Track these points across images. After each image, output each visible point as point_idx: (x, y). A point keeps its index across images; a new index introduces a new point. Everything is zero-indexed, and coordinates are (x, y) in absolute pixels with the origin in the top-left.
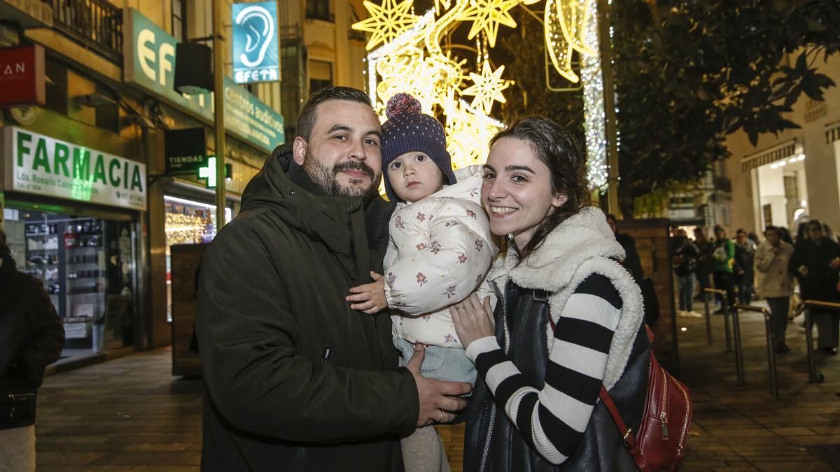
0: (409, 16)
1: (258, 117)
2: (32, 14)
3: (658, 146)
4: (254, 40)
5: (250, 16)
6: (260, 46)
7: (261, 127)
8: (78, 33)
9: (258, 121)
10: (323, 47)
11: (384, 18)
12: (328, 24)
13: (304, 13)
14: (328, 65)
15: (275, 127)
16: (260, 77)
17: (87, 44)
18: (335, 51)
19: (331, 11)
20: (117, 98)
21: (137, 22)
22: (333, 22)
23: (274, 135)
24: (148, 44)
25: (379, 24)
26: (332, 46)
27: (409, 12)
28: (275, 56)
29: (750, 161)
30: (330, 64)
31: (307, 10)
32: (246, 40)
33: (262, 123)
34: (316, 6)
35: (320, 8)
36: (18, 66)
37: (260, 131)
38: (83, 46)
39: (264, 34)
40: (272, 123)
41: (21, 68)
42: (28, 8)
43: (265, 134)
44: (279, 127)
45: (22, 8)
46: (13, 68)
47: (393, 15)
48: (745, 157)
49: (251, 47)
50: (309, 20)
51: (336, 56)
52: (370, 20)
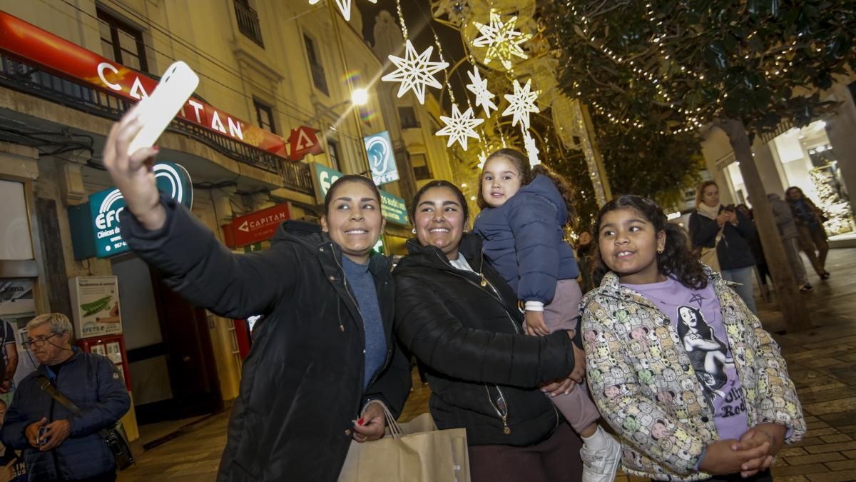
0: (471, 120)
1: (390, 204)
2: (274, 183)
3: (645, 173)
4: (379, 158)
5: (373, 144)
6: (383, 161)
7: (393, 210)
8: (290, 184)
9: (390, 206)
10: (418, 145)
11: (455, 125)
12: (417, 130)
13: (400, 126)
14: (422, 156)
15: (401, 207)
16: (387, 179)
17: (296, 189)
18: (425, 145)
19: (417, 120)
20: (315, 214)
21: (318, 169)
22: (420, 127)
23: (400, 212)
24: (325, 180)
25: (453, 129)
26: (422, 142)
27: (471, 118)
28: (393, 165)
29: (720, 164)
30: (424, 155)
31: (402, 124)
32: (374, 158)
33: (393, 207)
34: (406, 119)
35: (410, 120)
36: (281, 214)
37: (392, 212)
38: (294, 190)
39: (384, 153)
40: (398, 205)
41: (282, 215)
42: (272, 181)
43: (396, 213)
44: (403, 206)
45: (270, 182)
46: (279, 216)
47: (461, 121)
48: (717, 161)
49: (378, 162)
50: (404, 130)
51: (426, 148)
52: (447, 127)
